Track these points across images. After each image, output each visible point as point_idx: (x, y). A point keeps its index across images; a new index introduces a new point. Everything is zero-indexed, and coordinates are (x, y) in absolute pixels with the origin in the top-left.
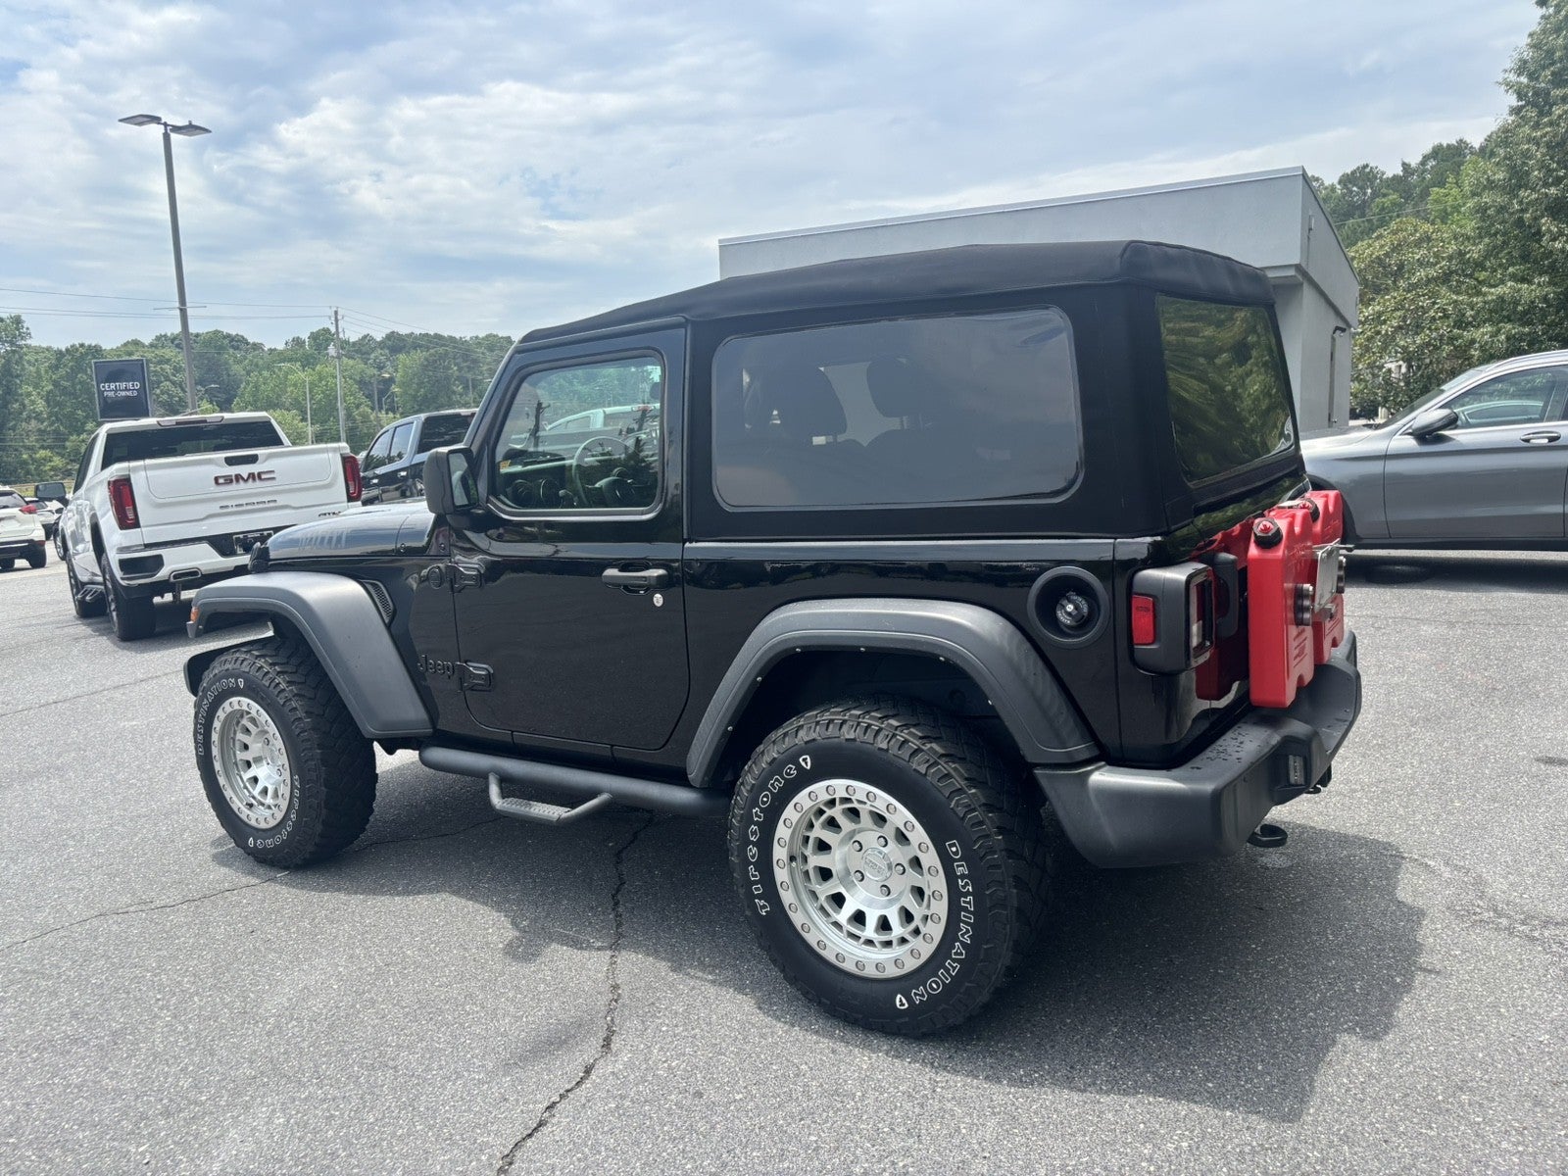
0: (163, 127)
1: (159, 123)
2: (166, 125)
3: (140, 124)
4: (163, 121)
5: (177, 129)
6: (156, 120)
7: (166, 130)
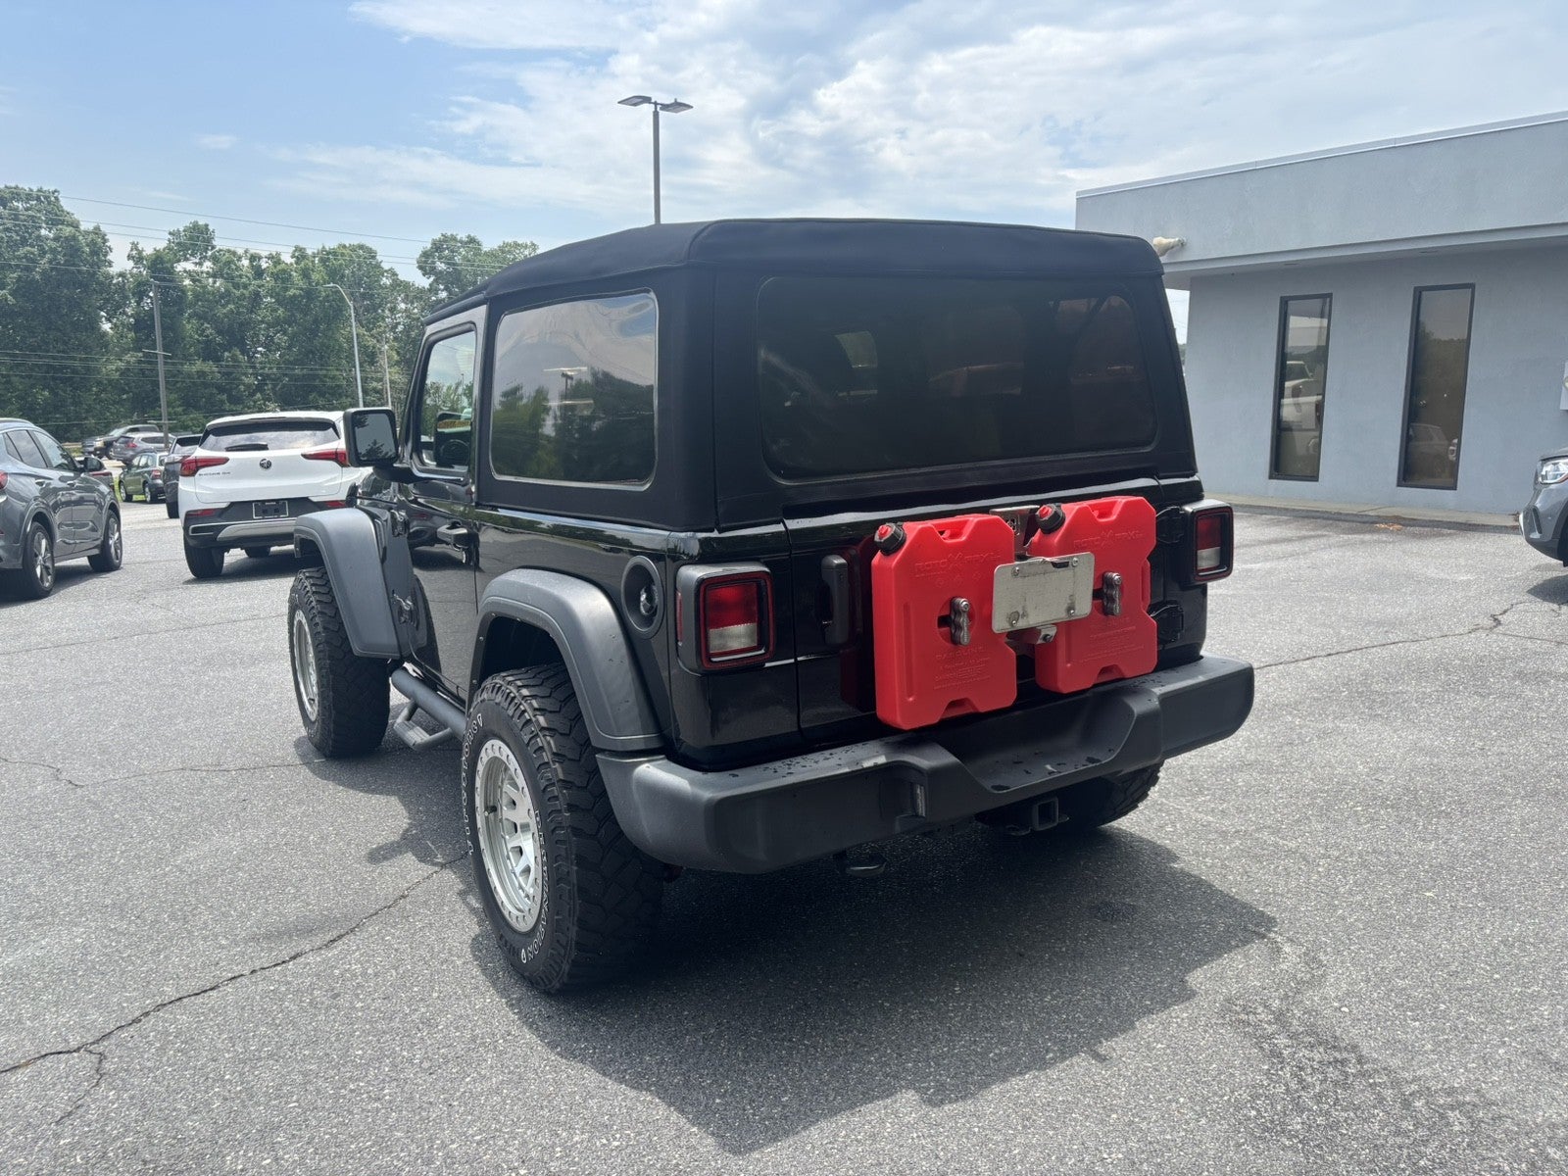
0: (653, 106)
1: (650, 103)
2: (656, 104)
3: (635, 105)
4: (653, 101)
5: (665, 107)
6: (647, 100)
7: (656, 108)
